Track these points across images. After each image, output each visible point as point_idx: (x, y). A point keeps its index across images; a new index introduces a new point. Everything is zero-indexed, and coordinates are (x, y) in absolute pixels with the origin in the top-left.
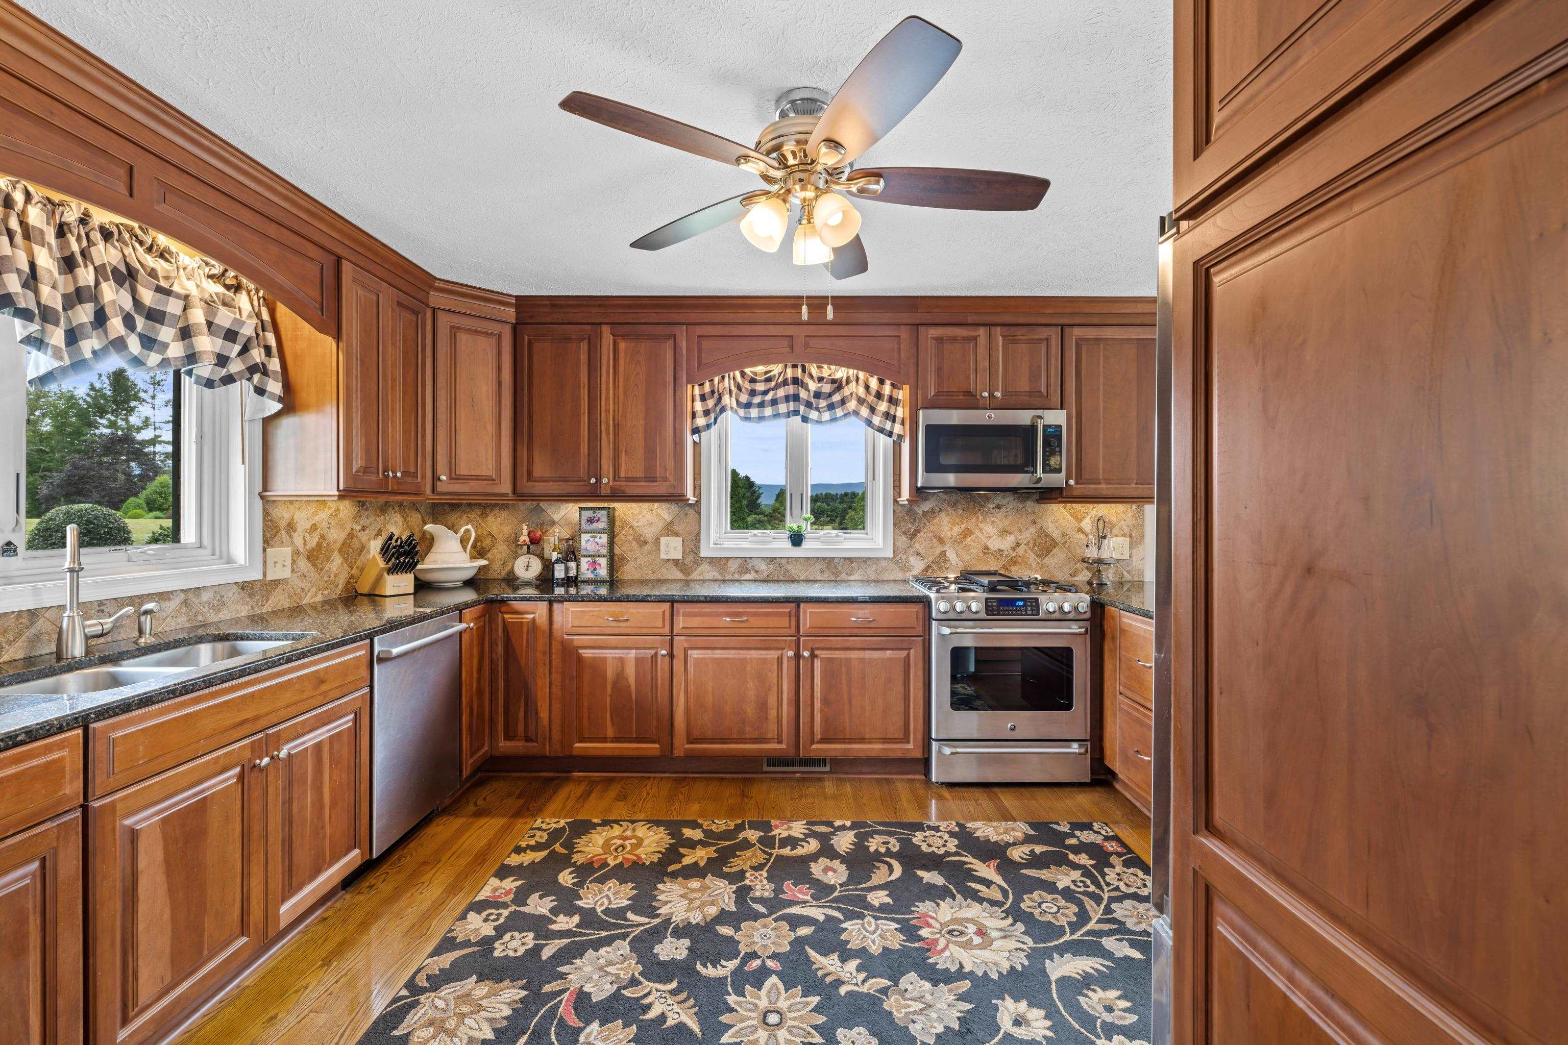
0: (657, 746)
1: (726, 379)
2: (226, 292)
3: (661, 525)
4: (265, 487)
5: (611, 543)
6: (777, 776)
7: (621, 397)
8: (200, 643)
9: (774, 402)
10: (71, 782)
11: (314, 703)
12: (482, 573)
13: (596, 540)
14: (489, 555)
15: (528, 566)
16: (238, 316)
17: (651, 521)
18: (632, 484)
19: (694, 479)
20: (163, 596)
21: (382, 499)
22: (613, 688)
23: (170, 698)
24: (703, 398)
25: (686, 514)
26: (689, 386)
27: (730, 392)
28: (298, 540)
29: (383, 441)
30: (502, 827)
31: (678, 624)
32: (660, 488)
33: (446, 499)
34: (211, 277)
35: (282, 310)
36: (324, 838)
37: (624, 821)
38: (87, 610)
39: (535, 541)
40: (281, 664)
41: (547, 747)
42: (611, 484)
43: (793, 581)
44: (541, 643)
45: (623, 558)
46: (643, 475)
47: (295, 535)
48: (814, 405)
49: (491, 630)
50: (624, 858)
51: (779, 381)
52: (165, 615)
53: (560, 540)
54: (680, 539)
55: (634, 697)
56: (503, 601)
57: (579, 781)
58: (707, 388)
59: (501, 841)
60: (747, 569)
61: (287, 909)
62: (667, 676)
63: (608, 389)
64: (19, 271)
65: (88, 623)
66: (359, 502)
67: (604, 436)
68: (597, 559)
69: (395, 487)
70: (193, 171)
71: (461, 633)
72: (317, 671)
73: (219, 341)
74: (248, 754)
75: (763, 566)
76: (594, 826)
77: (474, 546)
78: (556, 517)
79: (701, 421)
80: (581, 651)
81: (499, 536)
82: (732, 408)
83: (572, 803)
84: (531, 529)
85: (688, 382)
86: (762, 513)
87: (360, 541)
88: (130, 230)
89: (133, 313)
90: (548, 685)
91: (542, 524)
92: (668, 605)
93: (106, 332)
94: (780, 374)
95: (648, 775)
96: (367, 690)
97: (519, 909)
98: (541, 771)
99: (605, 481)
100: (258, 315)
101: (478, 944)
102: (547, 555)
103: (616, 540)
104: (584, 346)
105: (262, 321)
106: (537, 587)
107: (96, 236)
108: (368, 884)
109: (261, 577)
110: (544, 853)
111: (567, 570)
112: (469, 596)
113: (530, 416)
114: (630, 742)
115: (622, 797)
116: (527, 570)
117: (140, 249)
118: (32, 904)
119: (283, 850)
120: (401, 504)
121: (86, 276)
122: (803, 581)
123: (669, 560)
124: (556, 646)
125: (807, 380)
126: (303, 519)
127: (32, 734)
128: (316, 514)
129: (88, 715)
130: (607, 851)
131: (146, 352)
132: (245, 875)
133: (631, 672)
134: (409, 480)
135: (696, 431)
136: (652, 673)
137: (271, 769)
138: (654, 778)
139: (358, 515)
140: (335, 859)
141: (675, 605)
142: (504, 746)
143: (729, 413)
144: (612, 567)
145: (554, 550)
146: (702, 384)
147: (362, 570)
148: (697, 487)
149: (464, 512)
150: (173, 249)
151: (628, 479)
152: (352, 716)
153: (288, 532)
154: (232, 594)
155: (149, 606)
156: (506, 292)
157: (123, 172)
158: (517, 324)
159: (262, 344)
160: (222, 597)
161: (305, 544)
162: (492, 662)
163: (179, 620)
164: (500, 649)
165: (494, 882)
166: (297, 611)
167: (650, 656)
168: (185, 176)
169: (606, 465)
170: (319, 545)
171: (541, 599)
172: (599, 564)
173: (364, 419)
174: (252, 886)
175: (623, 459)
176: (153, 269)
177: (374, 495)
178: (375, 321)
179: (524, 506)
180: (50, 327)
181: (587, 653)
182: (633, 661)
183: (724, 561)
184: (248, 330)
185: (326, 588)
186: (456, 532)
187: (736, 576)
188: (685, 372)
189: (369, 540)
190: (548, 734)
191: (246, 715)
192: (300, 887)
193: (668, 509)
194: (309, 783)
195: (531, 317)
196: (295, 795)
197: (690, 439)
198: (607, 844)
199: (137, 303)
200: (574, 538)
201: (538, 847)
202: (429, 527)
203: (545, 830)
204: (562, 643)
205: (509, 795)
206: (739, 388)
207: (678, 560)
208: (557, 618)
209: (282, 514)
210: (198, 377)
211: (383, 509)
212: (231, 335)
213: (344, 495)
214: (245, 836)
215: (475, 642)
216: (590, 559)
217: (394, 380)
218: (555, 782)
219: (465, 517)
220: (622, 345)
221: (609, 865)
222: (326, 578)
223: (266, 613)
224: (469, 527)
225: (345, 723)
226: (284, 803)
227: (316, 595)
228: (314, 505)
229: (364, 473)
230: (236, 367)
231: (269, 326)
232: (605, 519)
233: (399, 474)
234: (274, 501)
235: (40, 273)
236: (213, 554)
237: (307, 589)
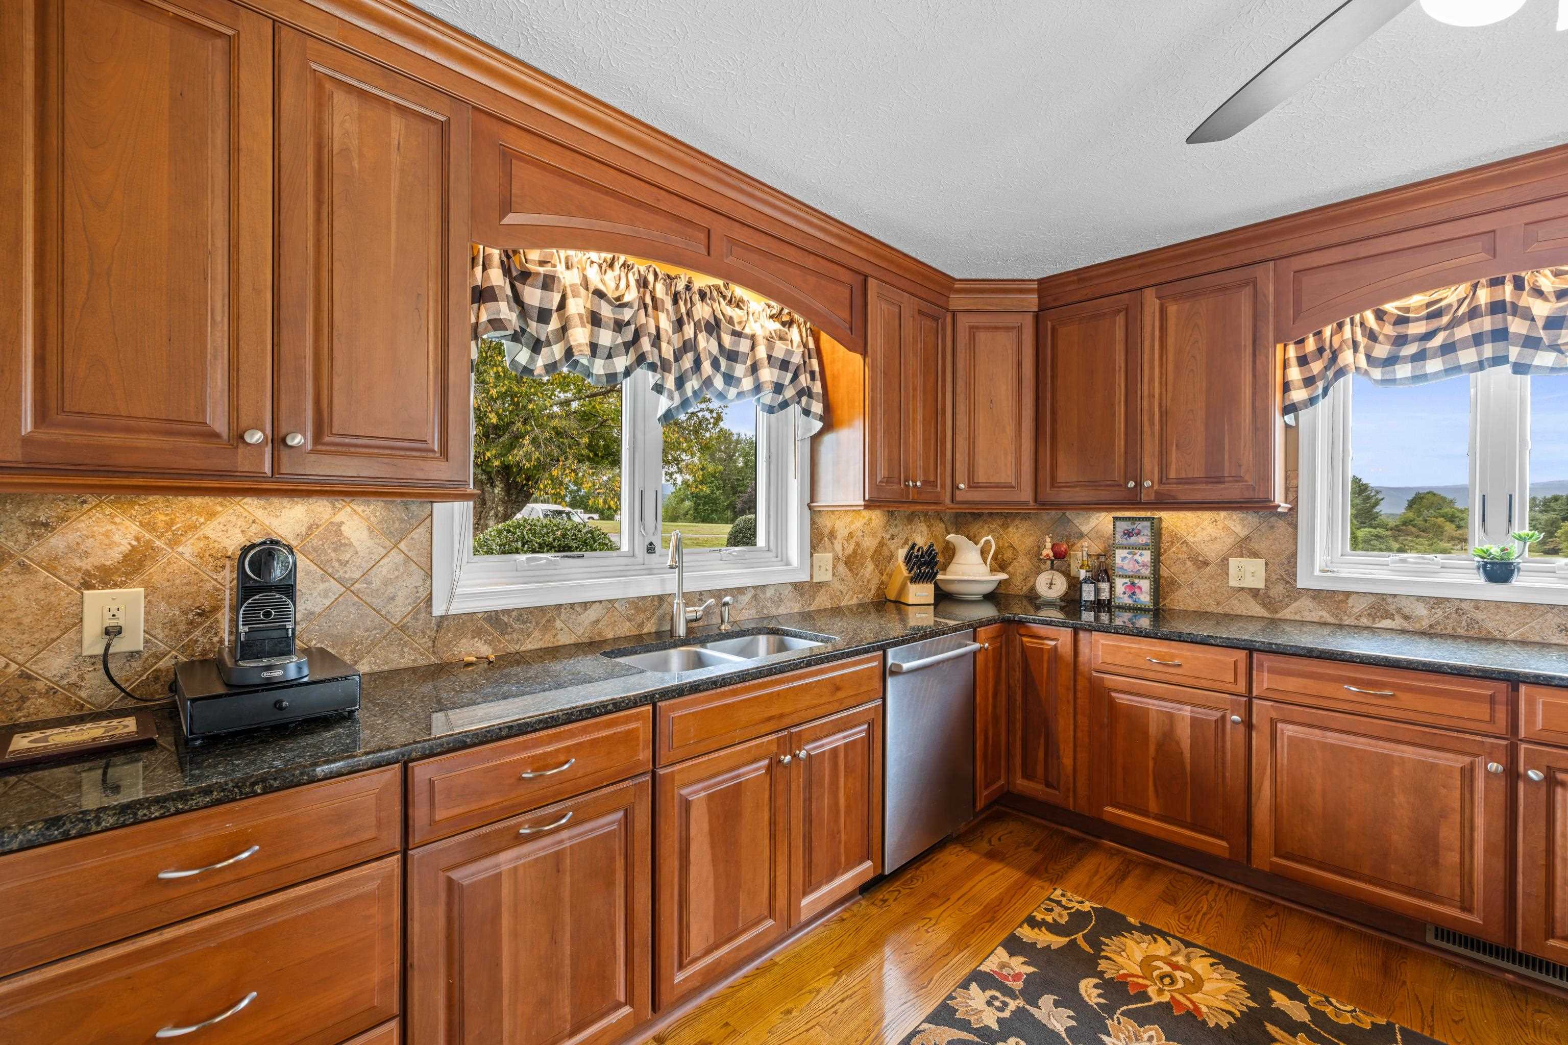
0: (1224, 844)
1: (1347, 328)
2: (782, 328)
3: (1230, 541)
4: (813, 498)
5: (1156, 562)
6: (1457, 960)
7: (1171, 377)
8: (760, 634)
9: (1448, 348)
10: (644, 749)
11: (830, 708)
12: (1003, 587)
13: (1135, 557)
14: (1010, 569)
15: (1051, 584)
16: (790, 348)
17: (1214, 535)
18: (1186, 487)
19: (1287, 477)
20: (740, 590)
21: (907, 509)
22: (1157, 751)
23: (713, 689)
24: (1303, 361)
25: (1272, 527)
26: (1280, 347)
27: (1355, 346)
28: (838, 548)
29: (905, 451)
30: (1016, 882)
31: (1261, 682)
32: (1233, 492)
33: (964, 509)
34: (771, 317)
35: (824, 337)
36: (840, 842)
37: (1174, 937)
38: (690, 599)
39: (1060, 555)
40: (802, 668)
41: (1071, 800)
42: (1156, 487)
43: (1488, 640)
44: (1065, 676)
45: (1172, 582)
46: (1202, 475)
47: (836, 542)
48: (1546, 341)
49: (1008, 653)
50: (1172, 997)
51: (1460, 312)
52: (741, 607)
53: (1089, 556)
54: (1262, 562)
55: (1188, 769)
56: (1021, 622)
57: (1112, 853)
58: (1311, 345)
59: (1013, 901)
60: (1387, 611)
61: (808, 903)
62: (1241, 751)
63: (1152, 368)
64: (649, 334)
65: (688, 609)
66: (889, 512)
67: (1146, 428)
68: (1136, 581)
69: (916, 497)
70: (750, 221)
71: (975, 653)
72: (833, 678)
73: (776, 371)
74: (774, 748)
75: (1421, 610)
76: (1130, 928)
77: (995, 558)
78: (1085, 529)
79: (1298, 395)
80: (1113, 694)
81: (1021, 549)
82: (1357, 369)
83: (1101, 881)
84: (1055, 542)
85: (1277, 341)
86: (1384, 526)
87: (889, 549)
88: (718, 288)
89: (718, 356)
90: (1072, 727)
91: (1068, 537)
92: (1242, 655)
93: (701, 374)
94: (1461, 302)
95: (1212, 878)
96: (879, 702)
97: (1027, 1007)
98: (1064, 825)
99: (1147, 484)
100: (805, 346)
101: (977, 1032)
102: (1073, 573)
103: (1162, 558)
104: (1120, 319)
105: (809, 350)
106: (1062, 609)
107: (696, 297)
108: (881, 897)
109: (809, 579)
110: (1063, 941)
111: (1097, 591)
112: (988, 612)
113: (1054, 413)
114: (1183, 827)
115: (1170, 898)
116: (1050, 588)
117: (723, 303)
118: (618, 845)
119: (804, 845)
120: (926, 515)
121: (689, 330)
122: (1515, 642)
123: (1242, 589)
124: (1082, 683)
125: (1526, 300)
126: (842, 526)
127: (618, 705)
128: (852, 522)
129: (654, 695)
130: (1147, 975)
131: (727, 387)
132: (773, 862)
133: (1184, 733)
134: (929, 489)
135: (1290, 408)
136: (1216, 742)
137: (793, 766)
138: (1220, 886)
139: (887, 524)
140: (849, 867)
141: (1255, 655)
142: (1021, 784)
143: (1350, 377)
144: (1157, 591)
145: (1081, 568)
146: (1302, 341)
147: (890, 576)
148: (1291, 490)
149: (985, 522)
150: (745, 298)
151: (1180, 481)
152: (865, 726)
153: (829, 539)
154: (787, 592)
155: (727, 599)
156: (1027, 278)
157: (702, 236)
158: (1039, 311)
159: (808, 369)
160: (780, 594)
161: (843, 550)
162: (1009, 686)
163: (751, 612)
164: (1018, 675)
165: (1001, 954)
166: (837, 611)
167: (1214, 718)
168: (746, 228)
169: (1150, 464)
170: (855, 551)
171: (1064, 625)
172: (1140, 588)
173: (887, 431)
174: (778, 874)
175: (1174, 455)
176: (731, 317)
177: (896, 505)
178: (897, 334)
179: (1048, 516)
180: (666, 374)
181: (1122, 699)
182: (1188, 721)
183: (1341, 597)
184: (796, 359)
185: (861, 593)
186: (976, 544)
187: (1364, 621)
188: (1271, 327)
189: (897, 548)
190: (1072, 786)
191: (774, 711)
192: (818, 887)
193: (1242, 520)
194: (826, 786)
195: (1055, 300)
196: (814, 796)
197: (1279, 422)
198: (1147, 962)
199: (721, 346)
200: (1108, 553)
201: (1055, 928)
202: (951, 537)
203: (1066, 908)
204: (1090, 680)
205: (1027, 844)
206: (1372, 336)
207: (1259, 590)
208: (1084, 649)
209: (826, 523)
210: (764, 404)
211: (910, 519)
212: (784, 365)
213: (870, 505)
214: (773, 823)
215: (991, 665)
216: (1127, 580)
217: (915, 389)
218: (1081, 845)
219: (986, 527)
220: (1172, 309)
221: (1150, 999)
222: (860, 583)
223: (814, 611)
224: (990, 537)
225: (858, 732)
226: (804, 800)
227: (852, 598)
228: (851, 515)
229: (887, 482)
230: (789, 393)
231: (814, 354)
232: (1147, 532)
233: (919, 484)
234: (819, 511)
235: (662, 333)
236: (777, 557)
237: (845, 592)
